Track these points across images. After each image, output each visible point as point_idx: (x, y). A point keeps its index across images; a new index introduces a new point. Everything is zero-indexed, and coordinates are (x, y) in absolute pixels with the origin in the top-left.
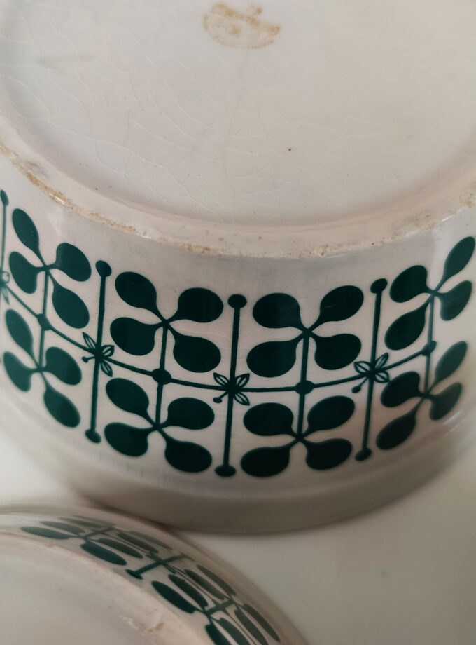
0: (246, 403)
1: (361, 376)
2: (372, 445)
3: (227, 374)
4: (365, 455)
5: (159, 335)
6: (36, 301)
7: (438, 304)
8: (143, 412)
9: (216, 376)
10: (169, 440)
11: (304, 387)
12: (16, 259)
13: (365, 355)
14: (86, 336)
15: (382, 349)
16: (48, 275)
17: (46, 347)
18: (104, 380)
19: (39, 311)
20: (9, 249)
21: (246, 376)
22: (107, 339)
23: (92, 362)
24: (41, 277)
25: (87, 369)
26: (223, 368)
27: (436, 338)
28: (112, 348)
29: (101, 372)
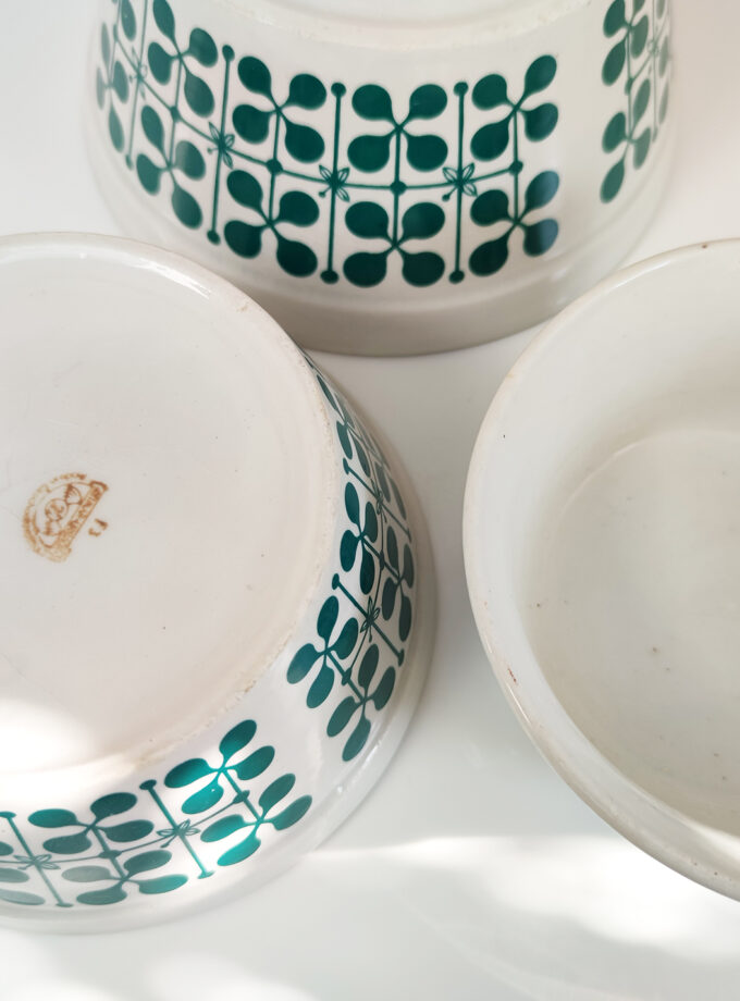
0: (346, 198)
1: (450, 183)
2: (465, 266)
3: (330, 167)
4: (457, 276)
5: (272, 121)
6: (170, 92)
7: (521, 120)
8: (256, 206)
9: (321, 168)
10: (280, 239)
11: (398, 187)
12: (155, 50)
13: (451, 161)
14: (211, 125)
15: (468, 157)
16: (182, 62)
17: (176, 141)
18: (225, 171)
19: (171, 102)
20: (149, 39)
21: (346, 170)
22: (230, 128)
23: (215, 153)
24: (175, 65)
25: (210, 160)
26: (327, 159)
27: (521, 157)
28: (233, 137)
29: (223, 164)
